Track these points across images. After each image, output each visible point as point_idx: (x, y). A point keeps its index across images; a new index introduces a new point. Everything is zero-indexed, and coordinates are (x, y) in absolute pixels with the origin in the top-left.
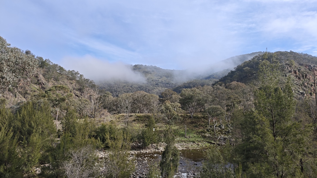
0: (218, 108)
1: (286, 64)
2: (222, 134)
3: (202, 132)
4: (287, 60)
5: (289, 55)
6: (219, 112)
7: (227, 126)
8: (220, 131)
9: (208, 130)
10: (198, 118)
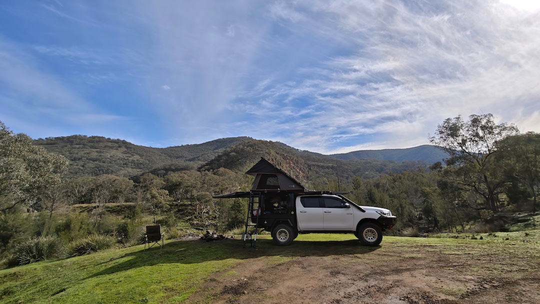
0: (206, 195)
1: (266, 153)
2: (209, 219)
3: (190, 219)
4: (267, 149)
5: (268, 144)
6: (207, 199)
7: (214, 211)
8: (208, 217)
9: (195, 217)
10: (185, 205)
